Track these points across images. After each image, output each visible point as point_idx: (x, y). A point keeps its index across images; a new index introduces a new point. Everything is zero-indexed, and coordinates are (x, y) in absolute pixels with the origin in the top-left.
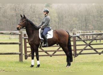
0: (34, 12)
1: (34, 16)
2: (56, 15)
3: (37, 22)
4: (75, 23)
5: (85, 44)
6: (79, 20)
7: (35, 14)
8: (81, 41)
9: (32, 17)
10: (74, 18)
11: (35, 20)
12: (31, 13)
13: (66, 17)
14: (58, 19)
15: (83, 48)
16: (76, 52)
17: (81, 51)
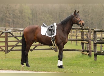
0: (8, 8)
1: (7, 12)
2: (29, 11)
3: (10, 18)
4: (49, 20)
5: (16, 40)
6: (53, 17)
7: (9, 10)
8: (13, 37)
9: (6, 14)
10: (48, 15)
11: (9, 16)
12: (5, 9)
13: (40, 14)
14: (31, 16)
15: (14, 45)
16: (7, 48)
17: (12, 47)
